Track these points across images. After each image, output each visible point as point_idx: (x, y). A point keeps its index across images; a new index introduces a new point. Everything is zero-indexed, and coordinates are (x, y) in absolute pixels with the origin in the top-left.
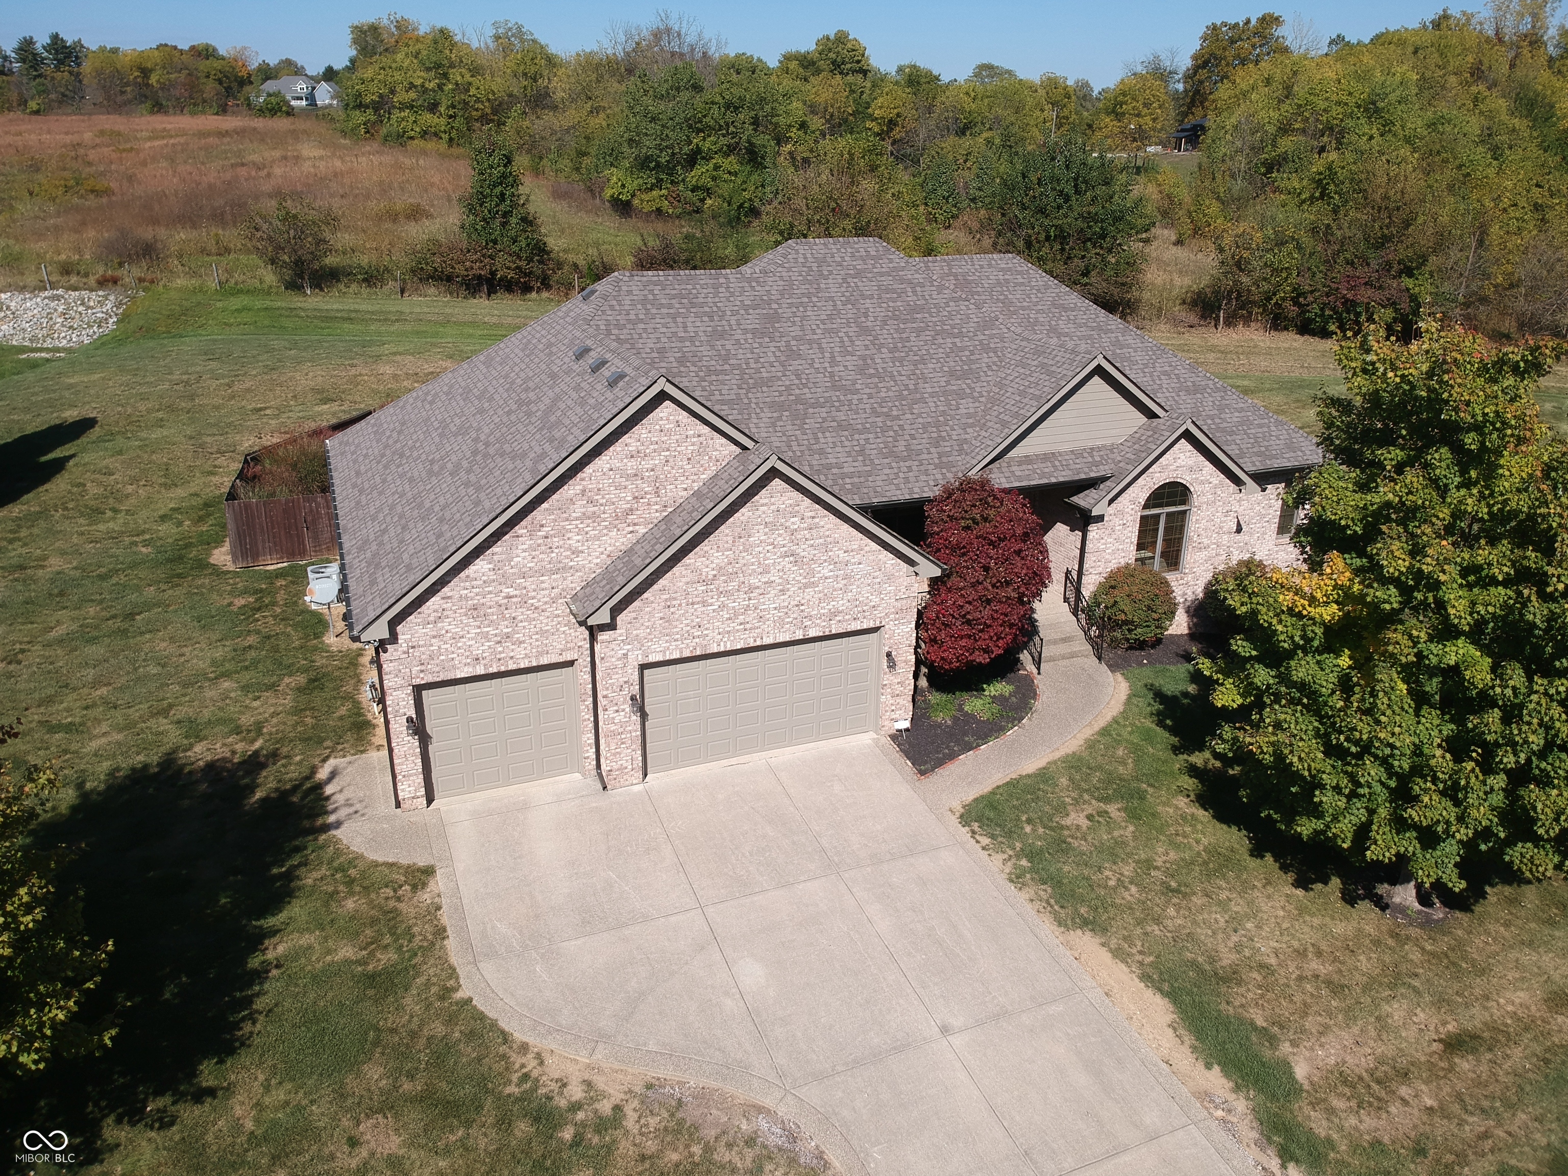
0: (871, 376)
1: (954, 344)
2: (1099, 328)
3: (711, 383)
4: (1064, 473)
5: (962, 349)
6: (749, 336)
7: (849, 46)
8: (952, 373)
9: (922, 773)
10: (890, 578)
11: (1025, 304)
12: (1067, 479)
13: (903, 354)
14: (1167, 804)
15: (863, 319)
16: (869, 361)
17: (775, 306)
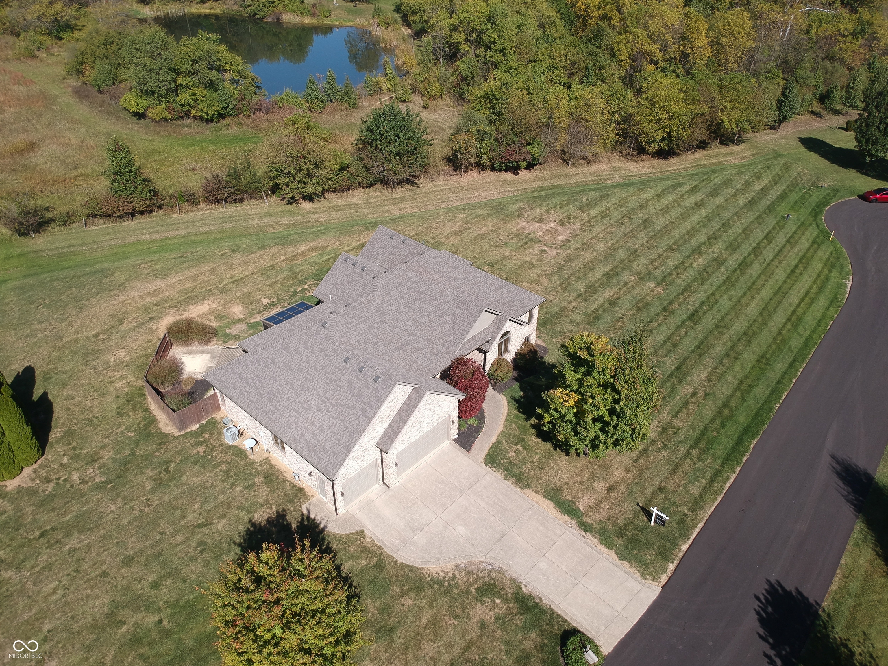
1: (436, 303)
6: (379, 324)
9: (468, 451)
11: (445, 270)
13: (423, 313)
14: (530, 440)
15: (408, 303)
16: (416, 320)
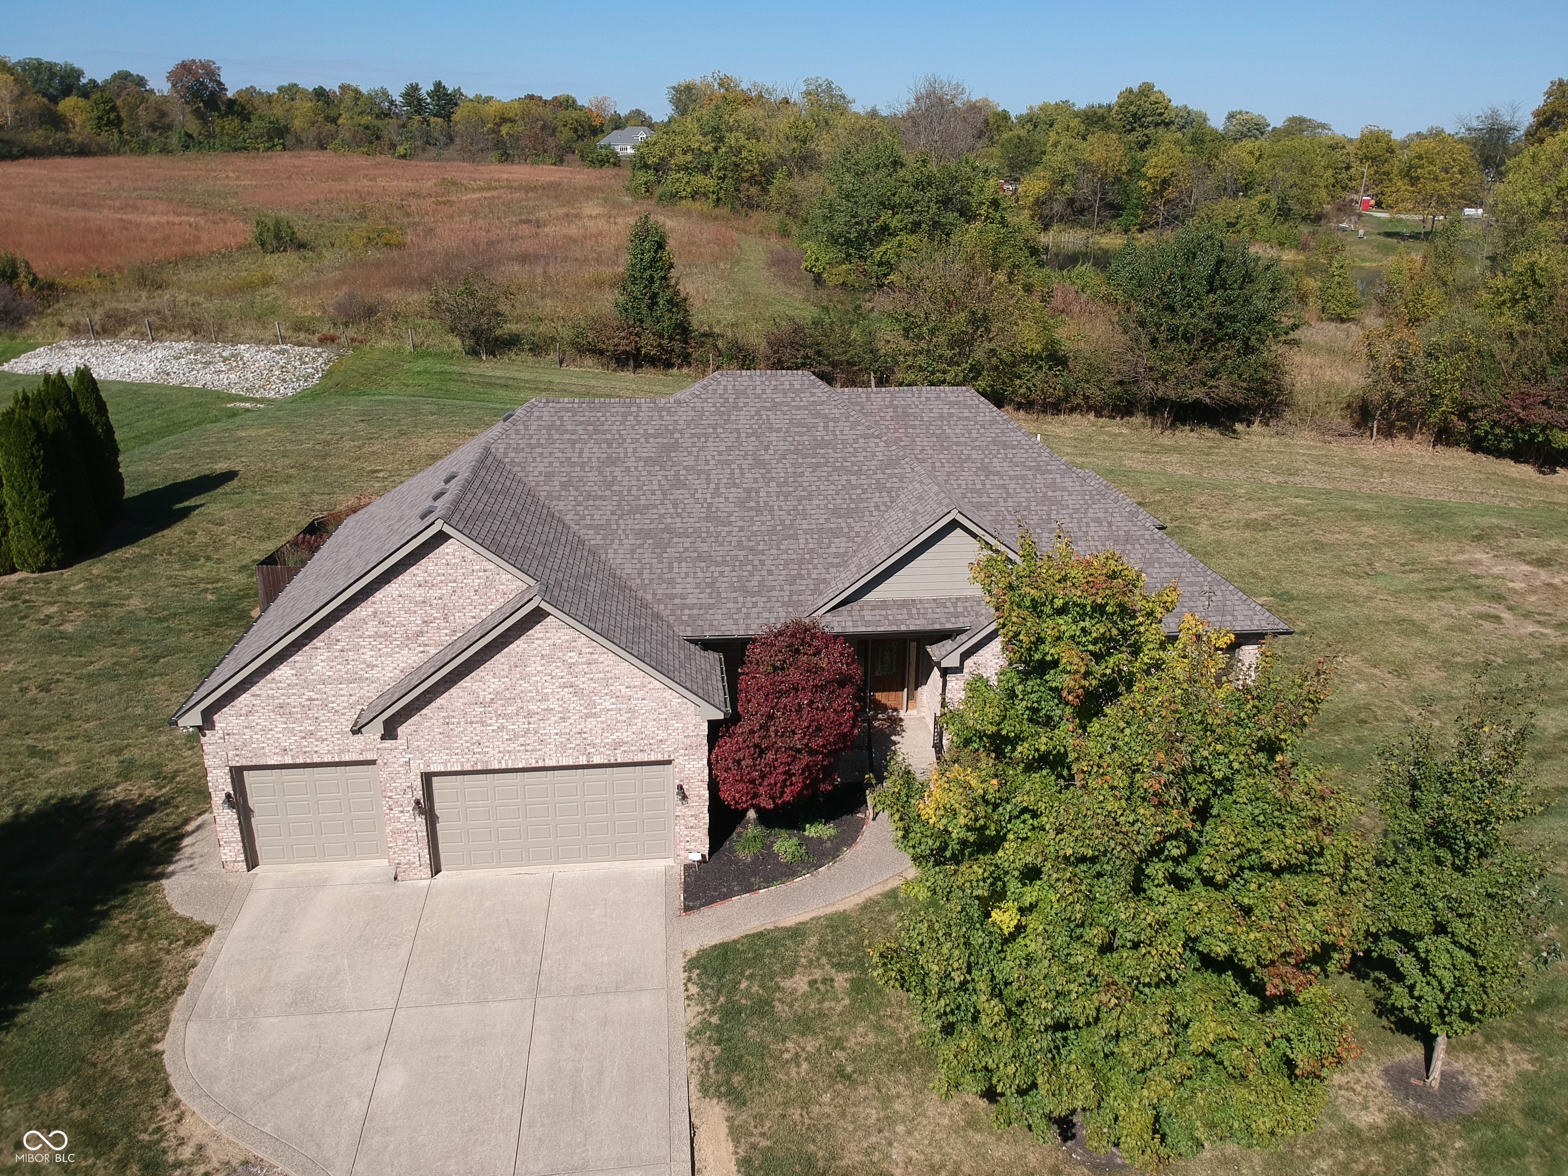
0: (751, 509)
1: (849, 481)
2: (1038, 468)
3: (586, 508)
4: (917, 622)
5: (854, 487)
6: (641, 463)
7: (1152, 98)
8: (836, 512)
9: (687, 909)
10: (677, 715)
11: (963, 439)
12: (918, 628)
13: (791, 489)
15: (763, 452)
16: (753, 494)
17: (677, 435)
